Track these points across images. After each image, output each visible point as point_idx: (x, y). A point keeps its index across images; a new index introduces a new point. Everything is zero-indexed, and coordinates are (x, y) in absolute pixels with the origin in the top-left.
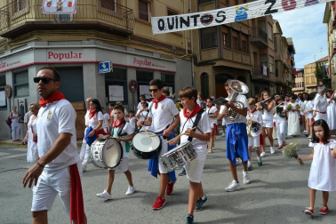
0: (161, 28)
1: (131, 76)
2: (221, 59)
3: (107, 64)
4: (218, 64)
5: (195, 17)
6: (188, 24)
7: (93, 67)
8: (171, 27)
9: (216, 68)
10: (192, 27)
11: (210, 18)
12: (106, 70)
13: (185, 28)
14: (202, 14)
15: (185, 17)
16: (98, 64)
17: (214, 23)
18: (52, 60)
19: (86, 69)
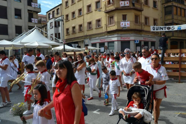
0: (154, 30)
1: (143, 43)
2: (173, 36)
3: (138, 41)
4: (172, 38)
5: (165, 27)
6: (163, 29)
7: (133, 41)
8: (157, 30)
9: (171, 39)
10: (164, 30)
11: (170, 28)
12: (137, 43)
13: (162, 30)
14: (167, 27)
15: (162, 27)
16: (135, 41)
17: (171, 30)
18: (122, 39)
19: (131, 42)
